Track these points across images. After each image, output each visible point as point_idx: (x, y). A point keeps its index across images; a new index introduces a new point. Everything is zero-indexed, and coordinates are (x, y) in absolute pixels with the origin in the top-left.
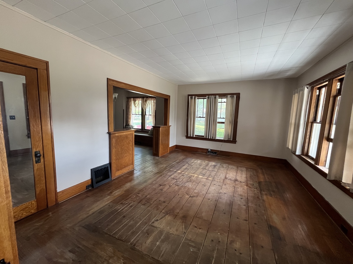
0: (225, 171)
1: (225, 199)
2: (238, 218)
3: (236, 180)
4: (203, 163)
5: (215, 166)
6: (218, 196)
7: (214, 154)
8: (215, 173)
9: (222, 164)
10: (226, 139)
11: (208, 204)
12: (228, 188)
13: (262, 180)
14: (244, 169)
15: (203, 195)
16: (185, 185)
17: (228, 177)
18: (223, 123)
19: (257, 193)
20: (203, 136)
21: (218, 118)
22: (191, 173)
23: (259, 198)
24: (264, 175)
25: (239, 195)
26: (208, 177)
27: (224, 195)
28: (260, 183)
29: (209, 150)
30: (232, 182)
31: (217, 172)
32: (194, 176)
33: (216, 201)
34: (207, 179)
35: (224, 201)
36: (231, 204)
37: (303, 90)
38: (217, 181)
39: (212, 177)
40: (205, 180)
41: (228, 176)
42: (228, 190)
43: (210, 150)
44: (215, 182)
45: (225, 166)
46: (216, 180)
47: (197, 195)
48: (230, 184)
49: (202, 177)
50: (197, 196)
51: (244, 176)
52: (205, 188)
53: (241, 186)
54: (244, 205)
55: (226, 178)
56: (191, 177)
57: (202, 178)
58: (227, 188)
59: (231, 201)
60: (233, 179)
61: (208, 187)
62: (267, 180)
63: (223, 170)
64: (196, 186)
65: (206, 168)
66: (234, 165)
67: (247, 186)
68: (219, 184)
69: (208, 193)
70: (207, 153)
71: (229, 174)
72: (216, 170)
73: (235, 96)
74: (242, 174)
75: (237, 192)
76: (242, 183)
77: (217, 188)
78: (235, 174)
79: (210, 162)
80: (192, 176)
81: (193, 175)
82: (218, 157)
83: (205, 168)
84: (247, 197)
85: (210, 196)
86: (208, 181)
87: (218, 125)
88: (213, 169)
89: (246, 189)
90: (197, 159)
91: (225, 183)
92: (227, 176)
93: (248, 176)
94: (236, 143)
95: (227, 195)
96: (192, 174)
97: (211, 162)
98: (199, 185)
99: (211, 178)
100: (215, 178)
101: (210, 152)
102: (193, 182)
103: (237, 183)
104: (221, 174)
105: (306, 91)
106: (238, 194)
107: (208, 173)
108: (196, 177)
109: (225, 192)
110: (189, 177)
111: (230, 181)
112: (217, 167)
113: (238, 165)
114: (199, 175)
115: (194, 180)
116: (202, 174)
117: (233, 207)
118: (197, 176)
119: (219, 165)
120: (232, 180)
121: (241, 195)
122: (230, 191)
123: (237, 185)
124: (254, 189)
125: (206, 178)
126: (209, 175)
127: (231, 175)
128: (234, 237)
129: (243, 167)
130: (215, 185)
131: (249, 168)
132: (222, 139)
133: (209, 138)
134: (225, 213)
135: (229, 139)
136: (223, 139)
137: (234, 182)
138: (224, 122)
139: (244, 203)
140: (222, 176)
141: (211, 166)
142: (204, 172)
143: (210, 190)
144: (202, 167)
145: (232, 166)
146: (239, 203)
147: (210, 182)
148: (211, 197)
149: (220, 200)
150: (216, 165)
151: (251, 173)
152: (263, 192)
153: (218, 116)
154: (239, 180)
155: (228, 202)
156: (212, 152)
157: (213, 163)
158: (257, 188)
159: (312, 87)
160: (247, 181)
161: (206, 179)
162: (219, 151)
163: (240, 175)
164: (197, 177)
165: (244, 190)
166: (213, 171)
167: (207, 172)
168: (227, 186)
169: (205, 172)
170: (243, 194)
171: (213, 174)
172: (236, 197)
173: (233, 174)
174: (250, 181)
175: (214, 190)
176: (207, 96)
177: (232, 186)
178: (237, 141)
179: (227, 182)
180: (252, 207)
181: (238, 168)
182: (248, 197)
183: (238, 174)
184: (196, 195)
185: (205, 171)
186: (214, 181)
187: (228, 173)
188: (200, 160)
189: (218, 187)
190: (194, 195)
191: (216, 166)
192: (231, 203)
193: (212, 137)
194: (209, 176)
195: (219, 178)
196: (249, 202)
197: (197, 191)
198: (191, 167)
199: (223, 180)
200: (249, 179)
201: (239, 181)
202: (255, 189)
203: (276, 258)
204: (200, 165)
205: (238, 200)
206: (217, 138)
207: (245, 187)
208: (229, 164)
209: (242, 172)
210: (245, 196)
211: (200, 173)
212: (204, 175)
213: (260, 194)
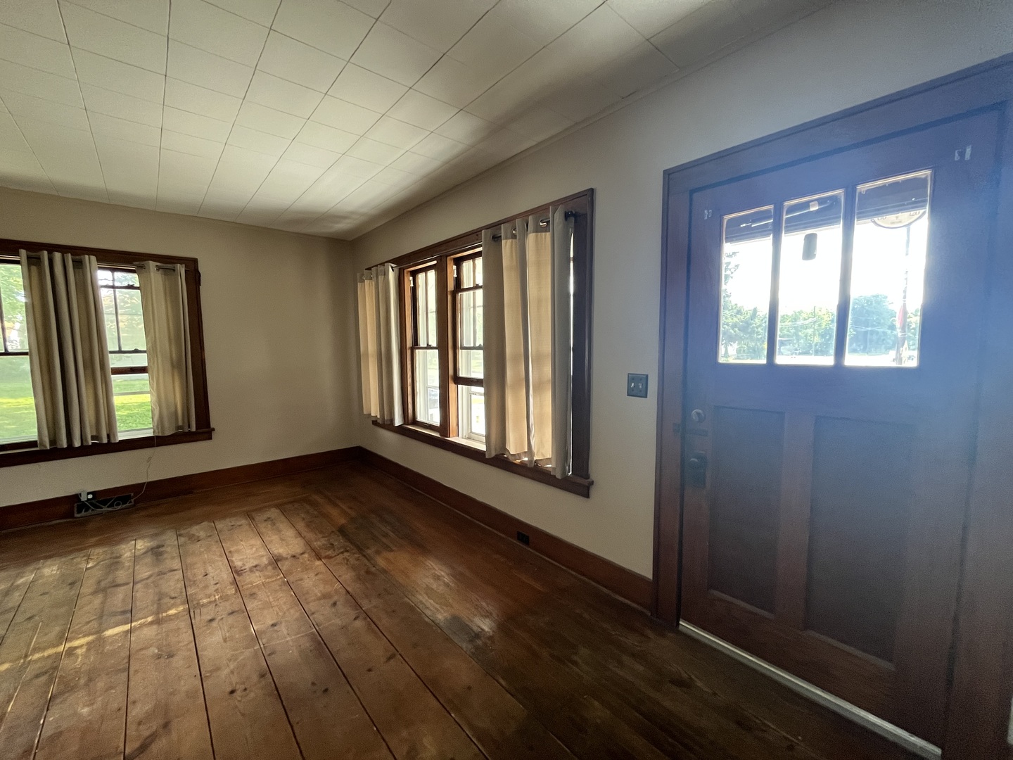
0: (216, 549)
1: (291, 643)
2: (370, 670)
3: (276, 561)
4: (83, 566)
5: (156, 552)
6: (256, 651)
7: (118, 504)
8: (179, 575)
9: (182, 532)
10: (168, 433)
11: (243, 715)
12: (271, 600)
13: (342, 521)
14: (273, 513)
15: (190, 695)
16: (48, 731)
17: (244, 565)
18: (142, 370)
19: (357, 562)
20: (33, 444)
21: (111, 352)
22: (36, 650)
23: (373, 574)
24: (335, 505)
25: (319, 599)
26: (158, 613)
27: (277, 631)
28: (342, 531)
29: (84, 498)
30: (270, 571)
31: (184, 568)
32: (71, 652)
33: (262, 676)
34: (157, 622)
35: (293, 653)
36: (320, 645)
37: (386, 274)
38: (210, 602)
39: (178, 601)
40: (150, 632)
41: (240, 560)
42: (276, 609)
43: (90, 496)
44: (204, 610)
45: (202, 534)
46: (205, 601)
47: (161, 721)
48: (268, 583)
49: (127, 627)
50: (166, 725)
51: (289, 533)
52: (178, 661)
53: (307, 570)
54: (355, 619)
55: (236, 572)
56: (56, 668)
57: (130, 631)
58: (268, 605)
59: (313, 633)
60: (265, 561)
61: (190, 650)
62: (353, 514)
63: (202, 550)
64: (122, 688)
65: (119, 581)
66: (234, 515)
67: (320, 559)
68: (229, 609)
69: (211, 672)
70: (73, 517)
71: (238, 551)
72: (176, 564)
73: (181, 269)
74: (279, 531)
75: (308, 593)
76: (300, 558)
77: (231, 627)
78: (258, 542)
79: (118, 543)
80: (58, 656)
81: (61, 648)
82: (143, 513)
83: (114, 581)
84: (343, 591)
85: (223, 679)
86: (172, 625)
87: (116, 379)
88: (157, 570)
89: (323, 569)
90: (27, 564)
91: (248, 592)
92: (238, 564)
93: (301, 525)
94: (211, 438)
95: (283, 624)
96: (51, 651)
97: (123, 546)
98: (136, 671)
99: (174, 606)
100: (191, 595)
101: (91, 504)
102: (90, 680)
103: (285, 566)
104: (210, 569)
105: (392, 276)
106: (313, 598)
107: (144, 596)
108: (88, 650)
109: (271, 623)
110: (37, 676)
111: (257, 574)
112: (169, 549)
113: (245, 509)
114: (99, 631)
115: (85, 668)
116: (114, 614)
117: (334, 650)
118: (90, 638)
119: (170, 538)
120: (263, 565)
121: (325, 596)
122: (285, 608)
123: (290, 572)
124: (341, 556)
125: (150, 619)
126: (159, 600)
127: (248, 551)
128: (404, 734)
129: (265, 507)
130: (214, 624)
131: (286, 503)
132: (150, 434)
133: (77, 444)
134: (326, 690)
135: (178, 427)
136: (152, 435)
137: (274, 568)
138: (147, 365)
139: (353, 614)
140: (219, 573)
141: (136, 559)
142: (119, 598)
143: (207, 654)
144: (88, 587)
145: (228, 520)
146: (338, 622)
147: (183, 624)
148: (235, 679)
149: (277, 660)
150: (159, 547)
151: (303, 515)
152: (369, 552)
153: (111, 345)
154: (284, 555)
155: (306, 644)
156: (104, 503)
157: (141, 545)
158: (348, 549)
159: (400, 269)
160: (308, 543)
161: (155, 627)
162: (141, 485)
163: (275, 538)
164: (98, 644)
165: (320, 576)
166: (161, 573)
167: (138, 595)
168: (262, 595)
169: (124, 600)
170: (329, 589)
171: (172, 584)
172: (318, 611)
173: (252, 546)
174: (316, 540)
175: (225, 640)
176: (23, 252)
177: (278, 588)
178: (214, 430)
179: (251, 583)
180: (375, 607)
181: (252, 519)
182: (348, 589)
183: (267, 539)
184: (154, 725)
185: (121, 596)
186: (197, 611)
187: (232, 549)
188: (49, 562)
189: (231, 620)
190: (147, 733)
191: (161, 549)
192: (320, 643)
193: (93, 437)
194: (159, 606)
195: (212, 589)
196: (360, 601)
197: (148, 707)
198: (19, 619)
199: (231, 584)
200: (310, 535)
201: (287, 558)
202: (346, 554)
203: (503, 683)
204: (72, 584)
205: (331, 618)
206: (121, 436)
207: (318, 566)
208: (211, 517)
209: (274, 524)
210: (336, 592)
211: (101, 617)
212: (129, 614)
213: (366, 561)
